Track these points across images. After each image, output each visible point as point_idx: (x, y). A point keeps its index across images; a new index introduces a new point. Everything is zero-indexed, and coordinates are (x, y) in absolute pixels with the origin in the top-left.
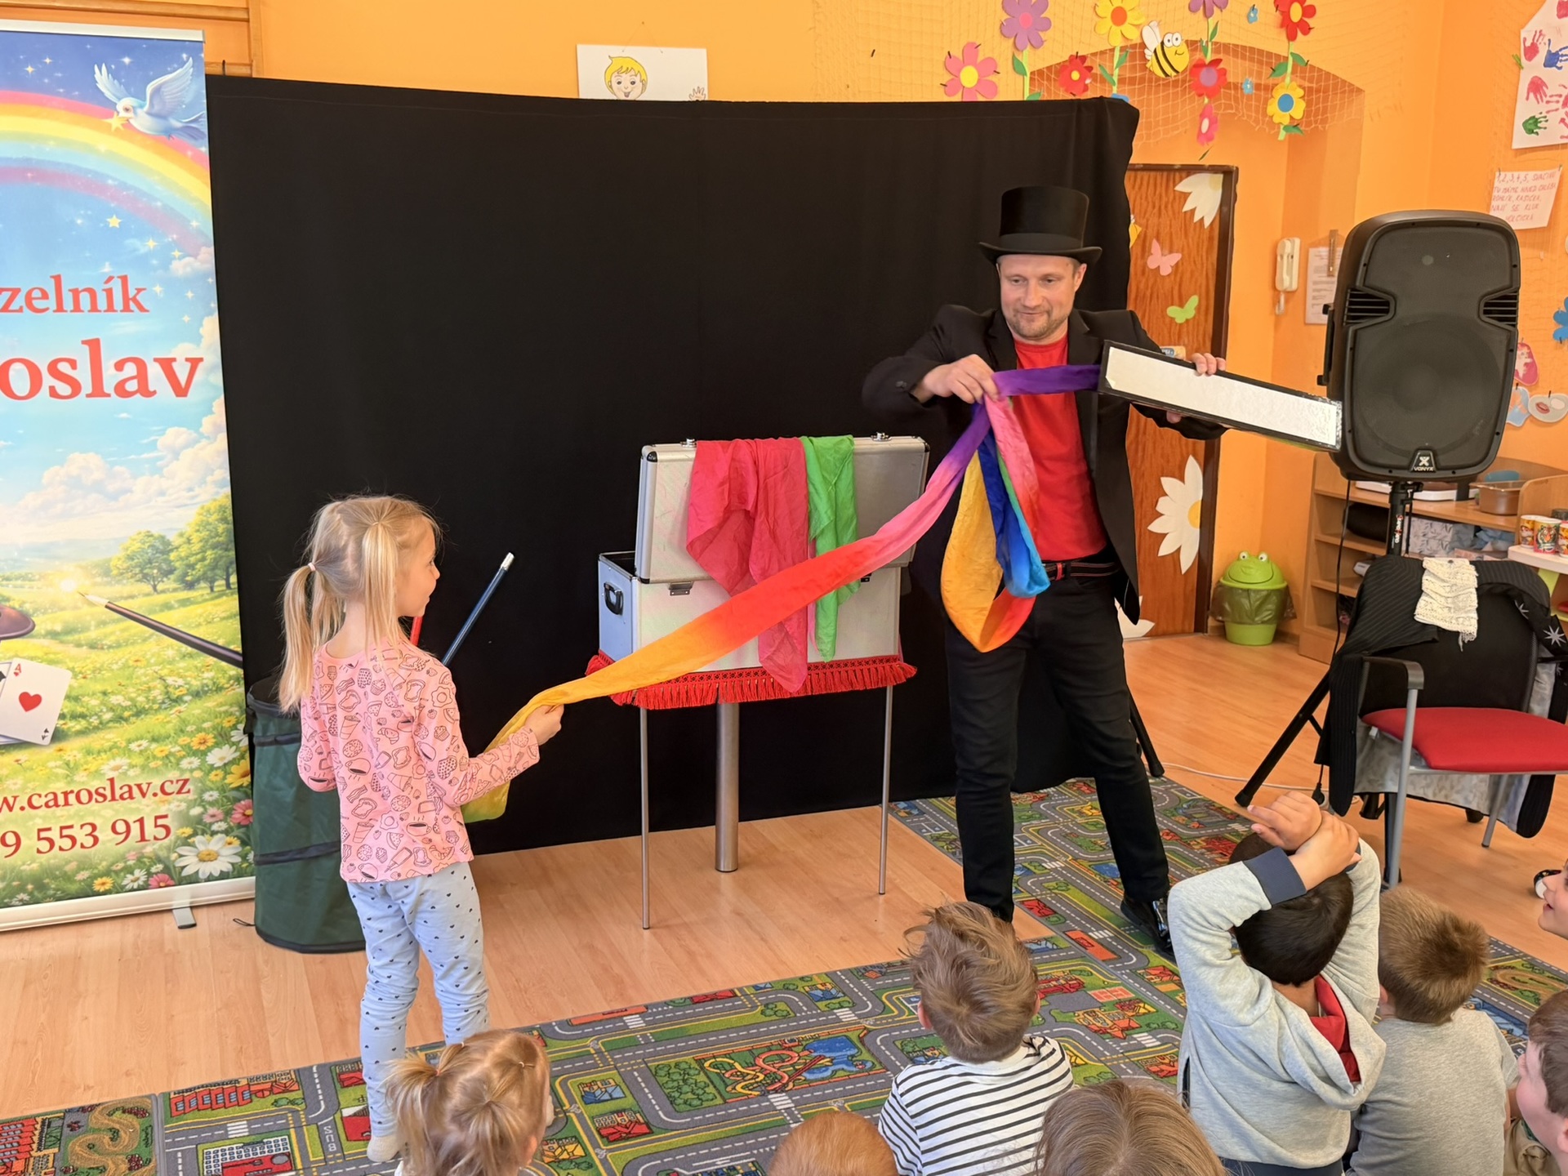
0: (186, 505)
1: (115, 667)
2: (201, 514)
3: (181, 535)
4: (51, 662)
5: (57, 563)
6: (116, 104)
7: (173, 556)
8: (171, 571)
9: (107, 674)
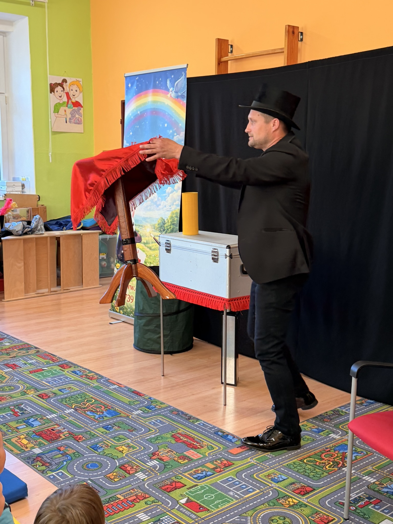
0: (169, 211)
1: (153, 256)
2: (171, 214)
3: (167, 219)
4: (144, 251)
5: (147, 223)
6: (169, 90)
7: (165, 225)
8: (164, 230)
9: (152, 258)
